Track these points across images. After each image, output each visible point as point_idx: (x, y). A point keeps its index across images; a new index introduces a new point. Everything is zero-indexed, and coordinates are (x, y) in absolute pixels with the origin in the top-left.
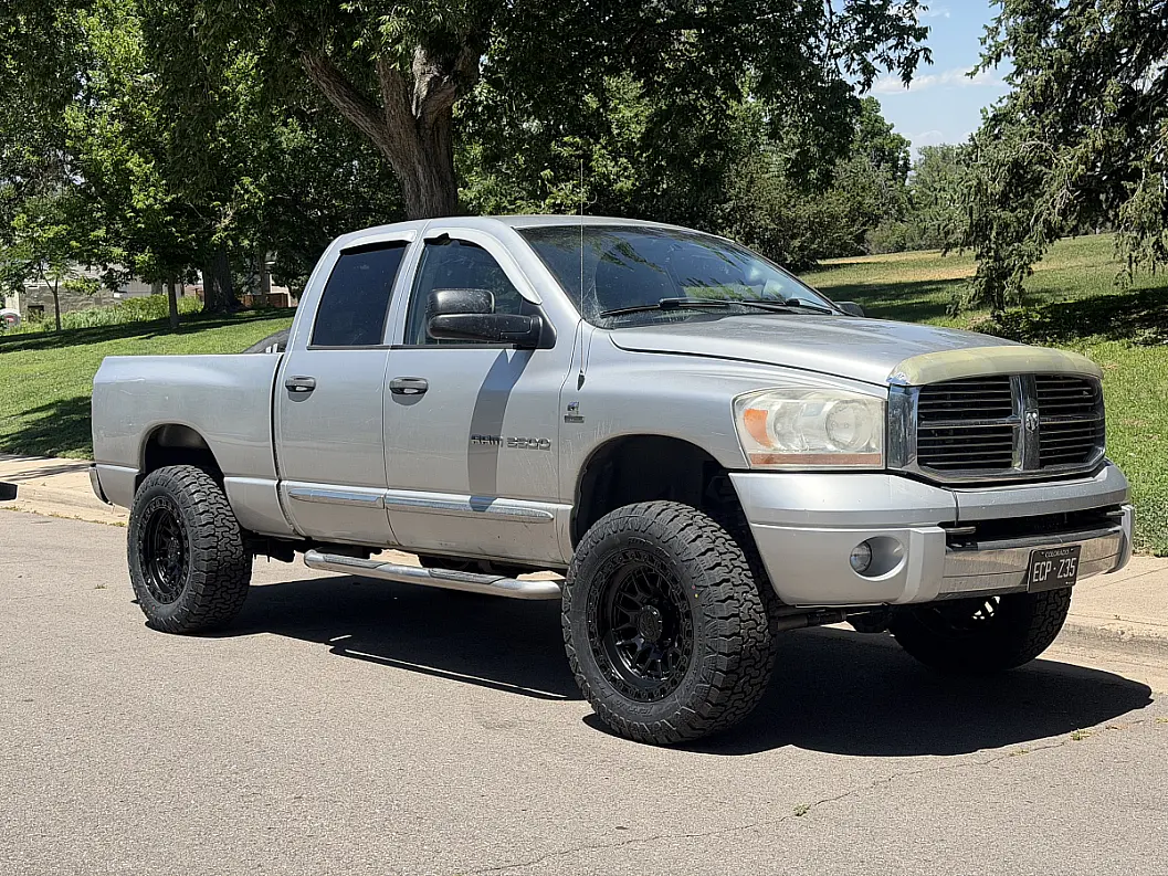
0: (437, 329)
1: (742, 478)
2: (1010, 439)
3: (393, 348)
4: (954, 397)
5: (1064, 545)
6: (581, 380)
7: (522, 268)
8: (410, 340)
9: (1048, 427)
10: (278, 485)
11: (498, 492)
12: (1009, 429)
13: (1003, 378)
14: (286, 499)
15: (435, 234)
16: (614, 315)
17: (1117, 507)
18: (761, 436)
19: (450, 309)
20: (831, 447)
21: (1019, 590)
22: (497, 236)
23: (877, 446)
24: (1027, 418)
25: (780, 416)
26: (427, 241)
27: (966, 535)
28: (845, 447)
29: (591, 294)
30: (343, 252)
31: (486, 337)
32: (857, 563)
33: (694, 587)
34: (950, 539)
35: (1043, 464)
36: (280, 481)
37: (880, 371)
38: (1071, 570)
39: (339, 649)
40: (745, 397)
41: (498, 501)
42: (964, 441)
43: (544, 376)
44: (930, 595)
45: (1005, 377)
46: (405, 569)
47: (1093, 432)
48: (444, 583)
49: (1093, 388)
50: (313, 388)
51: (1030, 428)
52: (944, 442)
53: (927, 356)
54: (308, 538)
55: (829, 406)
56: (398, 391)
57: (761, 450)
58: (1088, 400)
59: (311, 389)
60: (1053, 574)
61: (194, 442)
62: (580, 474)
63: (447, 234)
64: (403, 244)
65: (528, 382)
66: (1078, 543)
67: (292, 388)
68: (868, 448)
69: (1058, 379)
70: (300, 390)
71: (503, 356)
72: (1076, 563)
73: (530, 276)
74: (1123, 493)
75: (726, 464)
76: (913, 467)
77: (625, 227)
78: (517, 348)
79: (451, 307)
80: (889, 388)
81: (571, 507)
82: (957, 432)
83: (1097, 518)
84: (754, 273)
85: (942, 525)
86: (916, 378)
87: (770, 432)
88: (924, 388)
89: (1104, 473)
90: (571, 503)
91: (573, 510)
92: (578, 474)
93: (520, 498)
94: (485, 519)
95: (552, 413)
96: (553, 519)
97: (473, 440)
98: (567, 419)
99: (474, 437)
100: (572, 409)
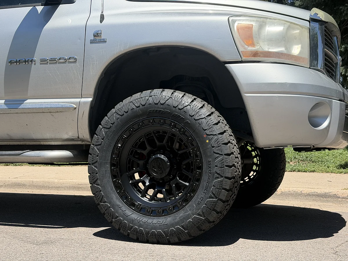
6: (102, 18)
18: (248, 40)
33: (205, 136)
41: (29, 101)
57: (249, 49)
71: (34, 10)
75: (223, 57)
78: (45, 5)
80: (309, 21)
81: (91, 99)
85: (340, 101)
90: (91, 97)
91: (92, 101)
92: (99, 77)
93: (48, 97)
94: (17, 113)
95: (79, 39)
96: (76, 108)
97: (10, 64)
98: (92, 42)
99: (11, 62)
100: (97, 35)
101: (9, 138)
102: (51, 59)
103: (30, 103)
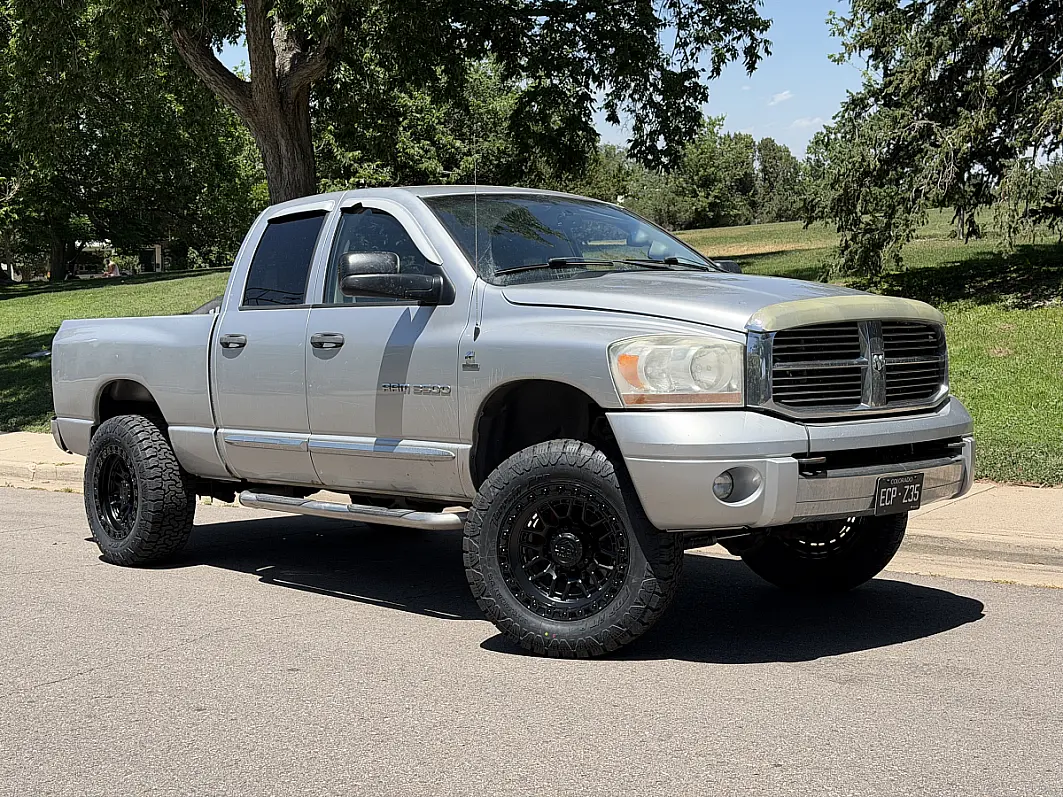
0: (349, 289)
1: (617, 416)
2: (858, 379)
3: (314, 307)
4: (807, 341)
5: (908, 473)
6: (477, 332)
7: (426, 232)
8: (328, 300)
9: (896, 368)
10: (216, 433)
11: (403, 434)
12: (857, 370)
13: (851, 325)
14: (223, 445)
15: (349, 203)
16: (507, 274)
17: (959, 439)
18: (633, 378)
19: (361, 270)
20: (696, 388)
21: (867, 514)
22: (406, 204)
23: (737, 385)
24: (873, 360)
25: (650, 360)
26: (344, 210)
27: (816, 464)
28: (710, 387)
29: (487, 254)
30: (270, 221)
31: (392, 295)
32: (720, 491)
34: (802, 468)
35: (889, 399)
36: (217, 429)
37: (739, 319)
38: (915, 495)
39: (267, 578)
40: (618, 344)
41: (404, 442)
42: (817, 381)
43: (445, 329)
44: (785, 519)
45: (853, 323)
46: (327, 505)
47: (938, 373)
48: (359, 517)
49: (937, 332)
50: (244, 345)
51: (877, 368)
52: (798, 382)
53: (781, 305)
54: (244, 480)
55: (693, 352)
56: (317, 345)
57: (633, 391)
58: (933, 344)
59: (242, 345)
60: (898, 499)
61: (142, 395)
62: (477, 416)
63: (360, 204)
64: (323, 213)
65: (429, 336)
66: (921, 471)
67: (226, 345)
68: (729, 387)
69: (903, 324)
70: (233, 346)
71: (408, 312)
72: (919, 489)
73: (433, 239)
74: (966, 426)
75: (603, 404)
76: (770, 405)
77: (521, 195)
78: (420, 305)
79: (360, 269)
80: (747, 334)
81: (470, 446)
82: (810, 372)
83: (941, 449)
84: (641, 236)
85: (795, 456)
86: (770, 325)
87: (641, 376)
88: (780, 333)
89: (946, 409)
90: (470, 441)
91: (471, 451)
92: (475, 416)
94: (395, 458)
95: (452, 362)
96: (455, 458)
98: (465, 368)
100: (469, 358)
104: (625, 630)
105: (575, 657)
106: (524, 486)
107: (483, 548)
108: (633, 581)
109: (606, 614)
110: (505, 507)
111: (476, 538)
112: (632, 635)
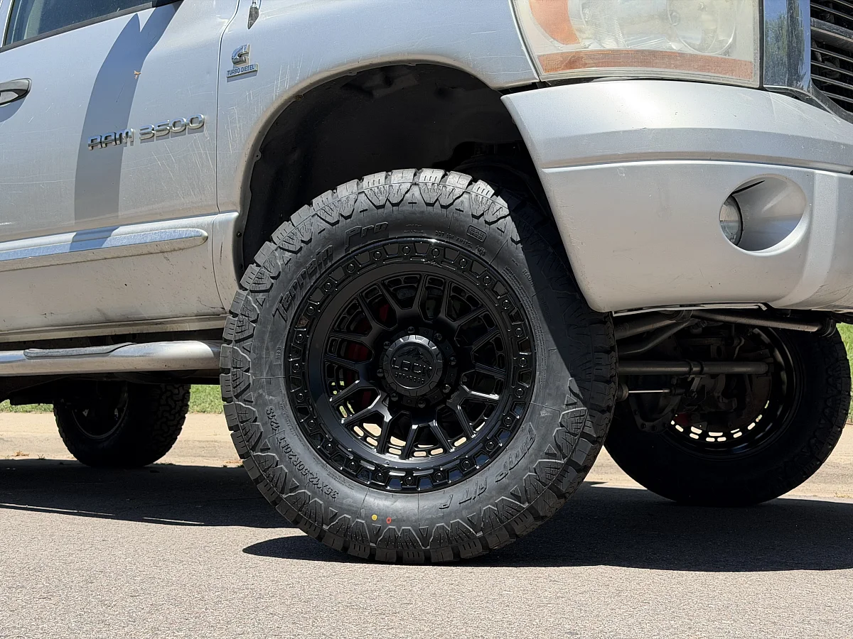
11: (121, 218)
41: (122, 229)
43: (197, 26)
48: (44, 366)
57: (558, 47)
78: (157, 5)
81: (236, 214)
87: (575, 20)
90: (235, 208)
91: (238, 220)
92: (246, 159)
93: (159, 218)
94: (105, 259)
95: (208, 73)
96: (207, 237)
97: (90, 148)
98: (232, 77)
99: (93, 144)
100: (239, 58)
101: (102, 318)
102: (159, 126)
103: (125, 234)
104: (526, 505)
105: (428, 561)
106: (339, 245)
107: (258, 362)
108: (543, 413)
109: (489, 477)
110: (302, 286)
111: (248, 343)
112: (537, 518)
